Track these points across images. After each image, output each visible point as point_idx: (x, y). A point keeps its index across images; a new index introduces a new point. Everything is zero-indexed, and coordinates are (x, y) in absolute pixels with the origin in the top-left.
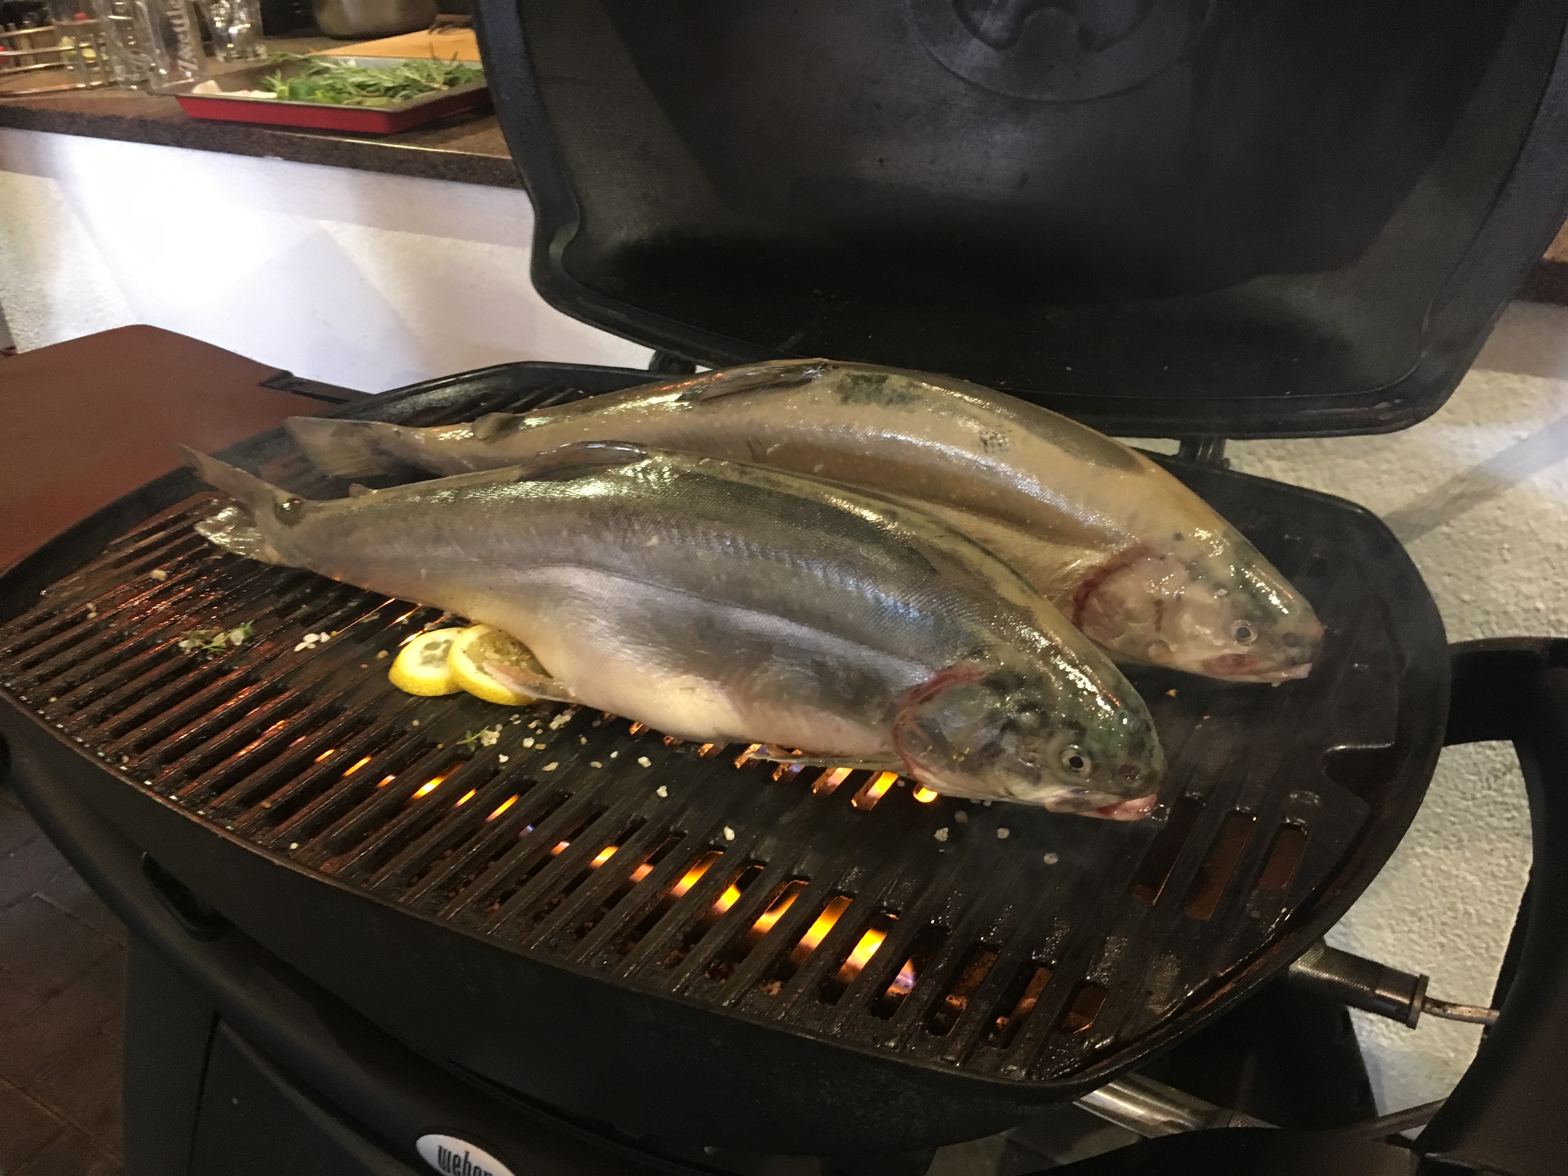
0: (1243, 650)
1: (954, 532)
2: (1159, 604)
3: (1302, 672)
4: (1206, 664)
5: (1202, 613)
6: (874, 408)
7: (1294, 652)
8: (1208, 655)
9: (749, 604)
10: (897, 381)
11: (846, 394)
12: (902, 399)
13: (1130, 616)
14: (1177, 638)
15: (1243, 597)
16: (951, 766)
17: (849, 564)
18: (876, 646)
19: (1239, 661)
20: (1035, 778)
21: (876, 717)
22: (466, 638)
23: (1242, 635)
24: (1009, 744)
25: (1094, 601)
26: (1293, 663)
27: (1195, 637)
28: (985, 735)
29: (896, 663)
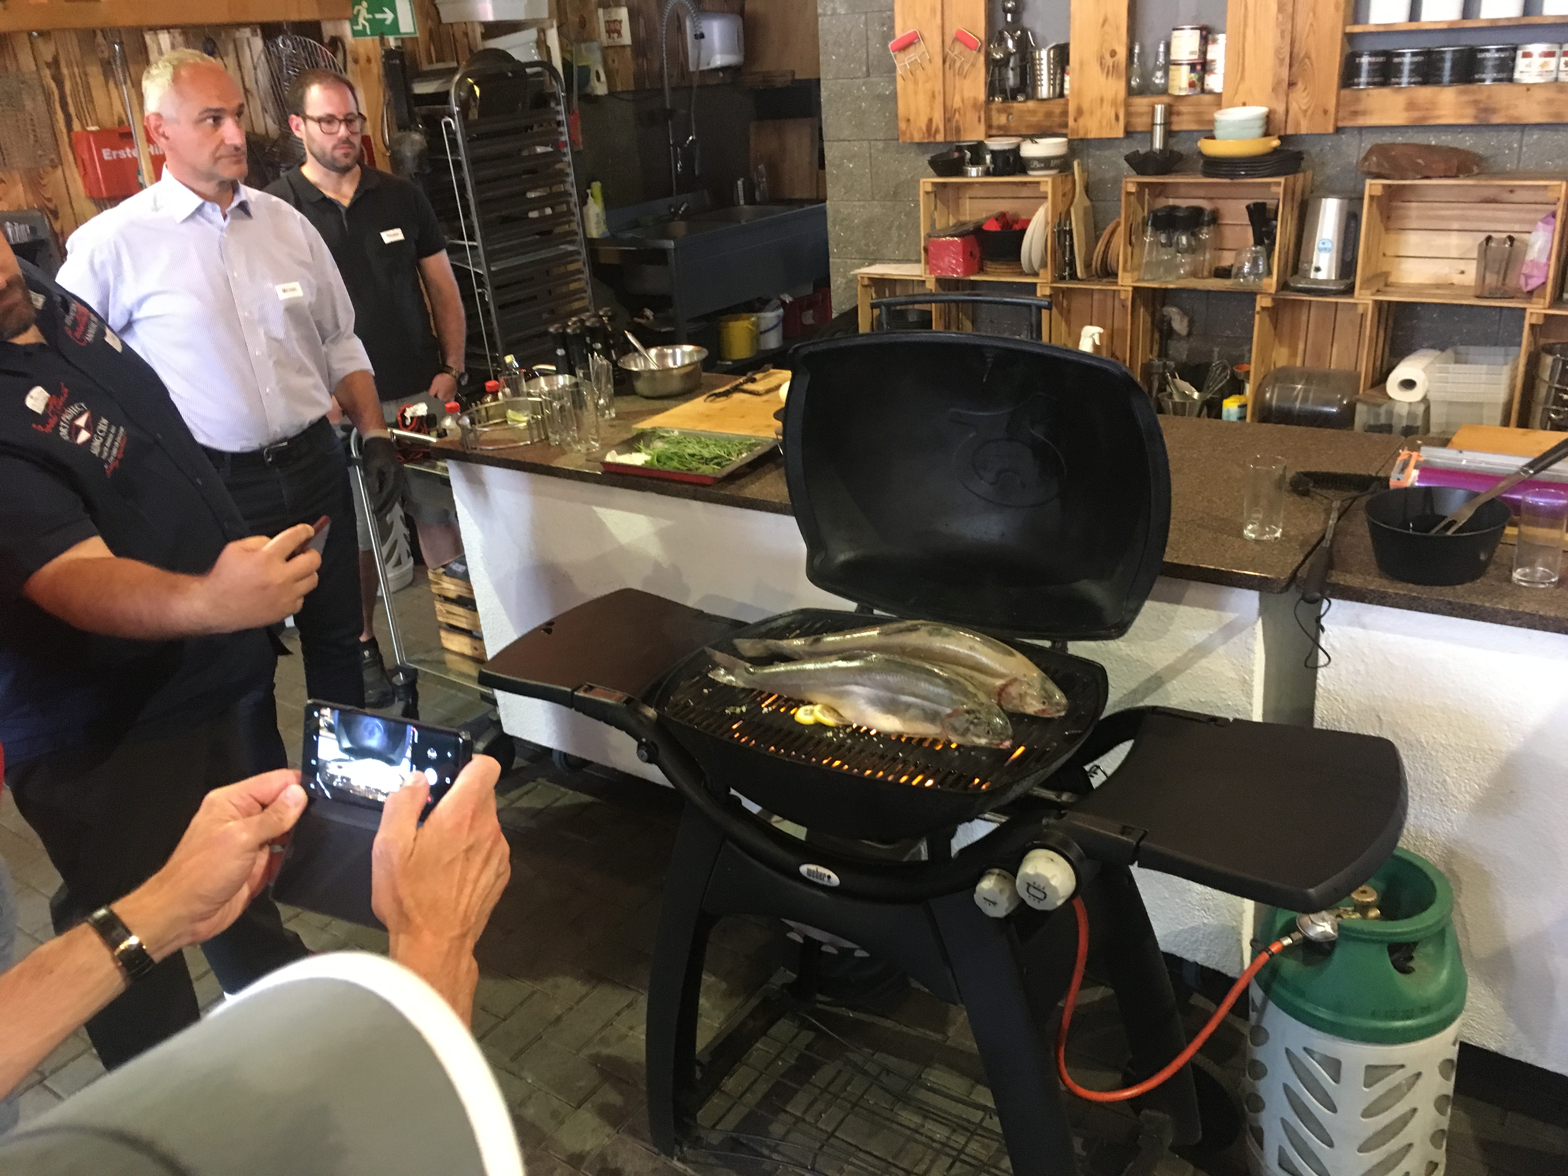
0: (1044, 707)
1: (958, 674)
2: (1020, 695)
3: (1063, 714)
4: (1035, 712)
5: (1032, 696)
6: (939, 638)
7: (1058, 708)
8: (1036, 709)
9: (904, 694)
10: (945, 630)
11: (930, 634)
12: (947, 635)
13: (1014, 698)
14: (1026, 704)
15: (1043, 692)
16: (958, 735)
17: (931, 683)
18: (939, 704)
19: (1043, 711)
20: (979, 737)
21: (938, 723)
22: (817, 708)
23: (1044, 703)
24: (972, 727)
25: (1003, 694)
26: (1058, 711)
27: (1031, 704)
28: (966, 725)
29: (943, 708)
